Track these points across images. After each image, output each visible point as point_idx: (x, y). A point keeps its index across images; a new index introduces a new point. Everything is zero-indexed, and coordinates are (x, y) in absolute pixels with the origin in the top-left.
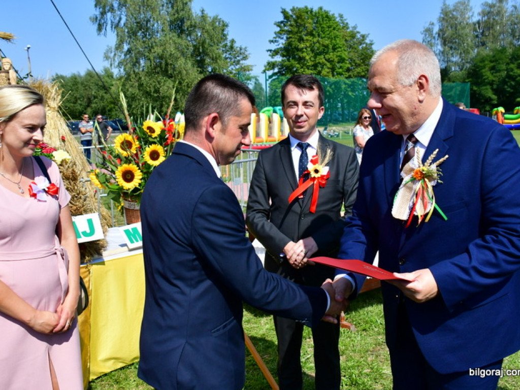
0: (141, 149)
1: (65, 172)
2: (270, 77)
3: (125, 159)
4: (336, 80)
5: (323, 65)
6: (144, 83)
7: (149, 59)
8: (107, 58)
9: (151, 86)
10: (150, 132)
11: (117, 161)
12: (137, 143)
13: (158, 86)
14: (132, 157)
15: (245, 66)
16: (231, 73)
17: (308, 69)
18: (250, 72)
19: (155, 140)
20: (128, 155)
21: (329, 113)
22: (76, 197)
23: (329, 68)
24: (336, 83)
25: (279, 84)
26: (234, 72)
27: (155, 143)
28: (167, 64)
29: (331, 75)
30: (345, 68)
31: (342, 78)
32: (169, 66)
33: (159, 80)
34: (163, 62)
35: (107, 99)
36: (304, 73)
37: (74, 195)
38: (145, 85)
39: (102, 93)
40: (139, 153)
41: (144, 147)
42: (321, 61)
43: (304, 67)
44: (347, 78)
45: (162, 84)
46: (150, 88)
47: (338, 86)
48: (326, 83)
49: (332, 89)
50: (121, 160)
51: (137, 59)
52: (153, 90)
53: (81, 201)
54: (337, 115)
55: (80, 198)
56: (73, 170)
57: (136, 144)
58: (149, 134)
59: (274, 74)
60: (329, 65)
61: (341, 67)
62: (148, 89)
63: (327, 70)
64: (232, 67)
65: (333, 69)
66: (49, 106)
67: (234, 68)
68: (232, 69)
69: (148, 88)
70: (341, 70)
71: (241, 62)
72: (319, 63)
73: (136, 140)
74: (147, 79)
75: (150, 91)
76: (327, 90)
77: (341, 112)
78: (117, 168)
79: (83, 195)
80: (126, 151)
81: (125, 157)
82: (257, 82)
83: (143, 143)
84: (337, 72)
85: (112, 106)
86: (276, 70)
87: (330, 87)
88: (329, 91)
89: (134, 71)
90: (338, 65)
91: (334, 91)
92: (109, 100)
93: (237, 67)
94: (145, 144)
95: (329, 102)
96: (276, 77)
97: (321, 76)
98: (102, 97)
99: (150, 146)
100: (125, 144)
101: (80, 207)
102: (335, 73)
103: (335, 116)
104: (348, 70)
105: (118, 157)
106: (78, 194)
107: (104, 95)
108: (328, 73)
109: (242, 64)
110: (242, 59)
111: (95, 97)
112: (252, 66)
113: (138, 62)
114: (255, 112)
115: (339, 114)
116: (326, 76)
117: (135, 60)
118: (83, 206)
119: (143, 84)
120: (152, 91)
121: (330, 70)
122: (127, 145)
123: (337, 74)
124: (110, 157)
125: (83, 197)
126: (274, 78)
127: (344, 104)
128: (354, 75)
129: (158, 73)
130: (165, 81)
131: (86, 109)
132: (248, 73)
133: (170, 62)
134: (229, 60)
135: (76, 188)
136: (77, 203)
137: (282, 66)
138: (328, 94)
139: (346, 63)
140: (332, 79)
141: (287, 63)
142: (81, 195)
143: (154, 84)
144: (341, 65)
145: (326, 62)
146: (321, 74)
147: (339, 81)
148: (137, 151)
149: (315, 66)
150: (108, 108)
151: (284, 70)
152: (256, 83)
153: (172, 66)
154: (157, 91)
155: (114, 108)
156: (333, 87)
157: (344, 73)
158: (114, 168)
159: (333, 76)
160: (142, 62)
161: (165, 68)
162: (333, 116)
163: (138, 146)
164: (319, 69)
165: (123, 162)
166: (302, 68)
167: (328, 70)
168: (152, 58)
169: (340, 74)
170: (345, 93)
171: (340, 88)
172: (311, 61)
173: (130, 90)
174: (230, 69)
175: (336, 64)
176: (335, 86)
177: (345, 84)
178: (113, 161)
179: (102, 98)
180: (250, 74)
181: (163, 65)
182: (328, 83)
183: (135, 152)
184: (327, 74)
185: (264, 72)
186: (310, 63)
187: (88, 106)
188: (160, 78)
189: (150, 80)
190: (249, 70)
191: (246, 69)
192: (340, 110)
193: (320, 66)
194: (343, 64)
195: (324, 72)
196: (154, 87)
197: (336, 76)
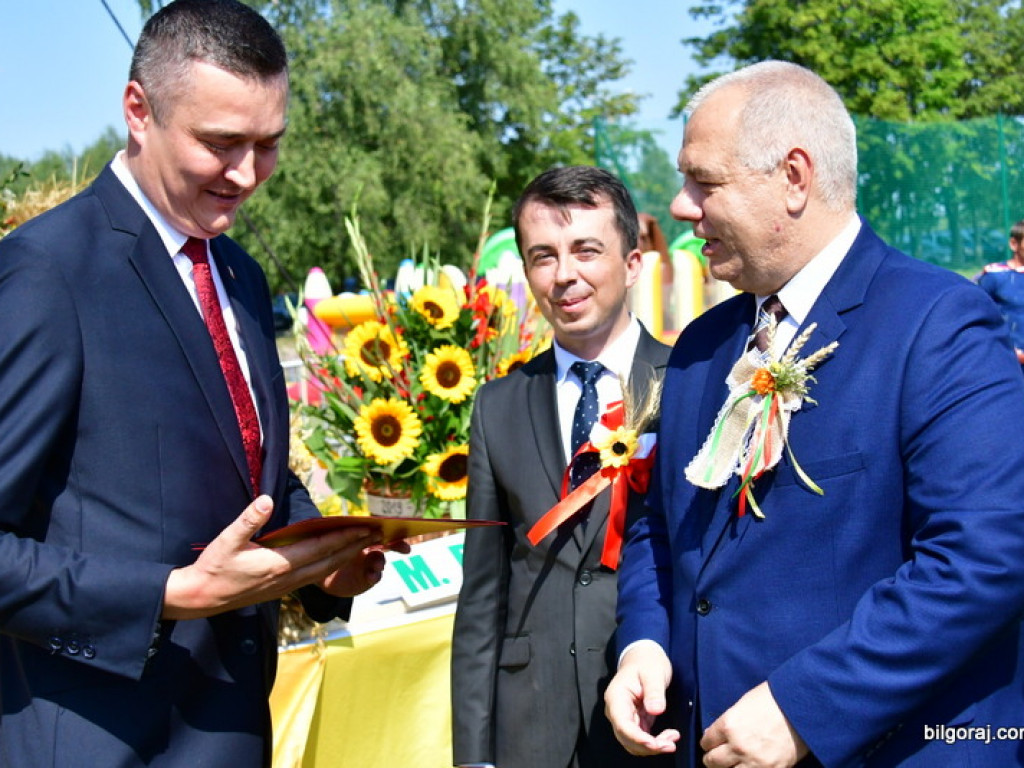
4: (922, 126)
5: (875, 78)
6: (288, 172)
7: (302, 96)
9: (309, 179)
13: (333, 177)
15: (613, 99)
16: (569, 122)
18: (634, 117)
21: (907, 239)
23: (896, 88)
24: (923, 138)
26: (578, 119)
28: (358, 105)
29: (904, 111)
30: (954, 84)
31: (945, 120)
32: (369, 111)
33: (334, 158)
34: (346, 100)
38: (289, 178)
42: (869, 66)
44: (962, 117)
45: (345, 172)
46: (306, 184)
47: (933, 146)
48: (890, 138)
49: (914, 158)
52: (316, 192)
54: (934, 244)
60: (895, 76)
61: (938, 83)
62: (302, 190)
63: (892, 94)
64: (572, 103)
65: (912, 90)
67: (577, 108)
68: (572, 111)
69: (300, 187)
70: (938, 93)
71: (601, 86)
72: (863, 71)
74: (297, 156)
75: (309, 193)
76: (894, 161)
77: (946, 235)
84: (925, 98)
87: (907, 150)
88: (902, 167)
90: (930, 76)
91: (918, 164)
93: (588, 103)
95: (904, 201)
97: (871, 115)
102: (920, 104)
103: (926, 248)
104: (964, 89)
108: (895, 103)
109: (606, 93)
110: (602, 78)
112: (638, 98)
114: (654, 248)
115: (940, 241)
116: (887, 114)
120: (315, 196)
121: (902, 94)
123: (927, 106)
127: (956, 205)
128: (984, 107)
129: (330, 135)
130: (355, 161)
132: (624, 120)
133: (365, 94)
134: (558, 82)
138: (898, 174)
139: (955, 68)
140: (913, 125)
143: (318, 173)
144: (938, 73)
145: (887, 69)
146: (873, 109)
147: (934, 128)
153: (379, 110)
154: (327, 196)
156: (916, 149)
157: (949, 101)
159: (914, 112)
161: (356, 119)
162: (920, 248)
164: (865, 90)
167: (895, 95)
168: (309, 88)
169: (939, 106)
170: (957, 167)
171: (941, 150)
172: (835, 65)
174: (563, 109)
175: (923, 72)
176: (924, 148)
177: (958, 137)
181: (349, 110)
182: (897, 137)
184: (893, 108)
188: (339, 150)
189: (305, 160)
190: (628, 112)
191: (619, 106)
192: (943, 225)
193: (866, 82)
194: (947, 70)
195: (882, 103)
196: (321, 181)
197: (925, 114)
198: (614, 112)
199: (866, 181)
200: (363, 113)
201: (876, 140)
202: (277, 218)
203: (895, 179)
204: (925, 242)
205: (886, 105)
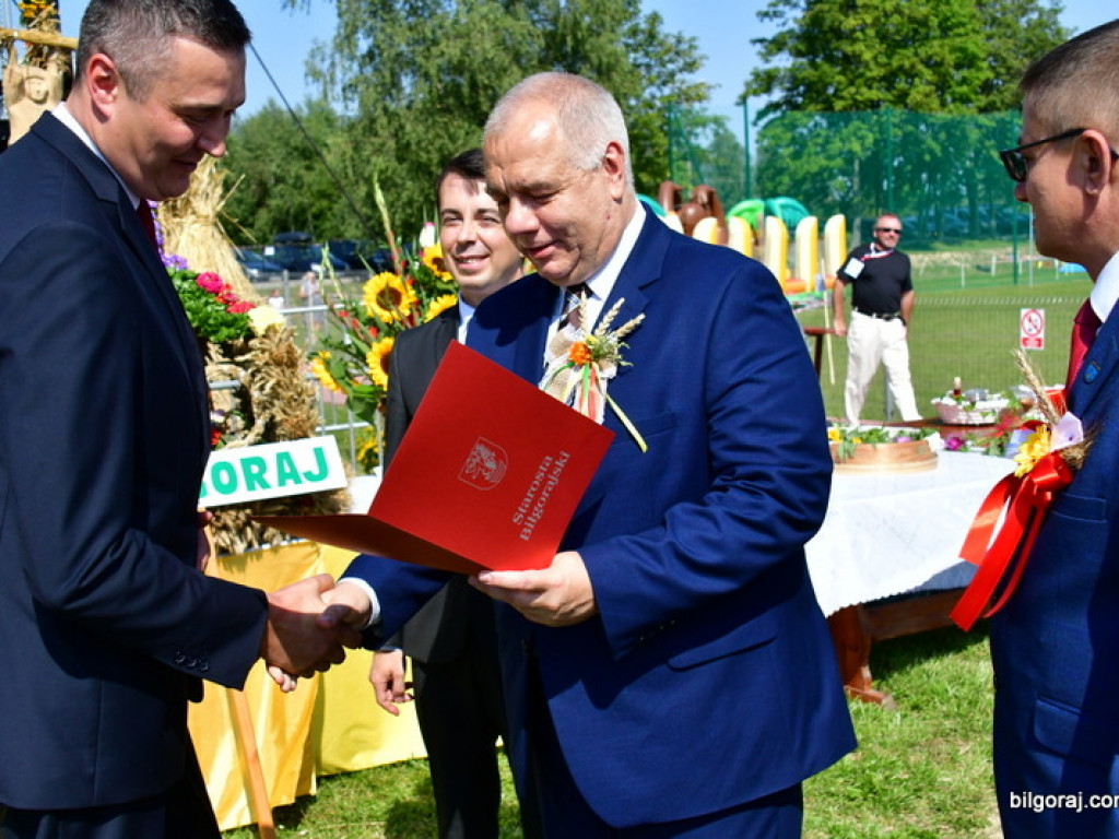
0: (419, 305)
1: (274, 349)
2: (761, 114)
3: (386, 328)
4: (949, 116)
5: (911, 75)
6: (413, 142)
7: (427, 76)
8: (315, 74)
9: (430, 148)
10: (439, 269)
11: (370, 332)
12: (412, 292)
14: (402, 322)
15: (689, 88)
16: (651, 106)
17: (870, 87)
18: (705, 104)
19: (450, 287)
20: (394, 321)
21: (932, 213)
22: (295, 400)
23: (929, 84)
24: (948, 127)
25: (784, 133)
26: (658, 103)
27: (448, 292)
28: (474, 85)
29: (935, 103)
30: (977, 82)
31: (969, 111)
32: (481, 92)
34: (464, 81)
35: (310, 186)
36: (859, 98)
37: (292, 397)
38: (414, 147)
39: (296, 168)
40: (416, 314)
41: (426, 301)
42: (906, 65)
43: (859, 81)
44: (983, 110)
45: (460, 142)
46: (428, 152)
47: (958, 134)
48: (923, 127)
49: (942, 145)
50: (378, 330)
51: (393, 74)
52: (435, 157)
53: (306, 407)
54: (955, 217)
55: (303, 402)
56: (290, 346)
57: (409, 296)
58: (437, 273)
59: (773, 107)
60: (928, 74)
61: (964, 81)
62: (424, 157)
63: (923, 88)
64: (653, 89)
65: (942, 86)
66: (194, 213)
67: (658, 94)
68: (653, 96)
69: (422, 154)
70: (965, 89)
71: (679, 77)
72: (901, 69)
73: (409, 287)
74: (421, 129)
75: (430, 160)
76: (924, 146)
77: (967, 211)
78: (370, 346)
79: (309, 396)
80: (390, 310)
81: (388, 324)
82: (721, 131)
83: (424, 293)
84: (953, 93)
85: (325, 203)
86: (777, 95)
87: (935, 138)
88: (931, 152)
89: (385, 110)
90: (958, 75)
91: (944, 149)
92: (315, 188)
93: (667, 91)
94: (429, 296)
95: (931, 180)
96: (778, 114)
97: (906, 106)
98: (298, 178)
99: (439, 298)
100: (387, 295)
101: (303, 421)
102: (949, 98)
103: (949, 221)
104: (987, 87)
105: (372, 322)
106: (300, 394)
107: (303, 172)
108: (927, 95)
109: (683, 82)
110: (681, 70)
111: (279, 180)
112: (709, 88)
113: (396, 84)
115: (961, 215)
116: (920, 105)
117: (388, 79)
118: (309, 418)
119: (408, 144)
120: (435, 161)
121: (933, 88)
122: (389, 297)
123: (954, 100)
124: (354, 322)
125: (308, 400)
126: (771, 116)
127: (975, 186)
128: (1003, 102)
130: (467, 134)
131: (253, 213)
132: (697, 106)
133: (482, 78)
134: (643, 71)
135: (295, 381)
136: (298, 413)
137: (795, 80)
138: (927, 157)
139: (980, 69)
140: (942, 116)
141: (809, 73)
142: (304, 397)
143: (438, 143)
144: (965, 73)
145: (921, 68)
146: (908, 101)
147: (958, 118)
148: (411, 309)
149: (888, 80)
150: (314, 210)
151: (799, 95)
152: (716, 134)
153: (490, 92)
155: (330, 209)
156: (943, 136)
157: (973, 97)
158: (363, 347)
159: (943, 104)
160: (406, 82)
161: (471, 97)
162: (943, 220)
163: (414, 299)
164: (901, 84)
165: (382, 334)
166: (851, 83)
167: (928, 89)
168: (433, 71)
169: (965, 100)
170: (978, 153)
171: (965, 137)
172: (878, 64)
173: (374, 159)
174: (646, 94)
175: (952, 71)
176: (950, 135)
177: (979, 127)
178: (362, 332)
179: (298, 184)
180: (705, 109)
181: (466, 90)
182: (927, 126)
183: (407, 313)
184: (925, 100)
185: (743, 100)
186: (876, 72)
187: (260, 204)
188: (456, 125)
189: (427, 132)
190: (700, 99)
191: (693, 94)
192: (965, 202)
193: (903, 78)
194: (973, 70)
195: (915, 96)
196: (440, 150)
197: (951, 106)
198: (689, 99)
199: (900, 163)
200: (477, 93)
201: (910, 128)
202: (403, 179)
203: (924, 161)
204: (948, 215)
205: (919, 98)
